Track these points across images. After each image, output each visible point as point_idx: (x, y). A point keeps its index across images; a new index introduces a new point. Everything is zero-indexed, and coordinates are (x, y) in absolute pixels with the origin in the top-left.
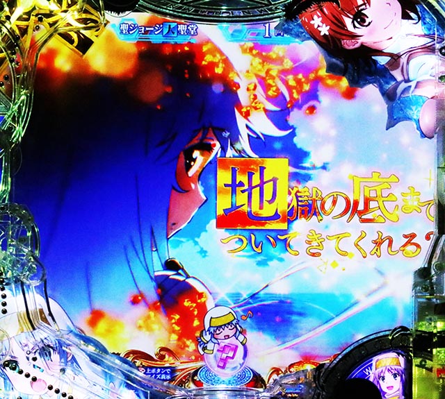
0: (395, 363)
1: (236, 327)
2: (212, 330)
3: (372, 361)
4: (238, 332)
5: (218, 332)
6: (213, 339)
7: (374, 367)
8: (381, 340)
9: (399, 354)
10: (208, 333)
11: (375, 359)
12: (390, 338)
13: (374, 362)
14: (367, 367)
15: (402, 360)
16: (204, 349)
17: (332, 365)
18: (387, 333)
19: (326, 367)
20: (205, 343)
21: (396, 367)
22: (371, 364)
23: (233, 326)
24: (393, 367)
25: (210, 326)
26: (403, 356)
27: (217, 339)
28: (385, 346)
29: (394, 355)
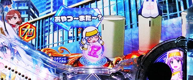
0: (178, 55)
1: (98, 36)
2: (86, 38)
3: (166, 53)
4: (100, 39)
5: (89, 39)
6: (87, 43)
7: (167, 57)
8: (171, 43)
9: (180, 50)
10: (84, 40)
11: (168, 53)
12: (176, 42)
13: (167, 54)
14: (164, 57)
15: (182, 53)
16: (83, 48)
17: (147, 56)
18: (174, 40)
19: (143, 57)
20: (83, 45)
21: (179, 57)
22: (166, 55)
23: (97, 36)
24: (177, 57)
25: (86, 36)
26: (182, 51)
27: (89, 43)
28: (173, 46)
29: (178, 50)
